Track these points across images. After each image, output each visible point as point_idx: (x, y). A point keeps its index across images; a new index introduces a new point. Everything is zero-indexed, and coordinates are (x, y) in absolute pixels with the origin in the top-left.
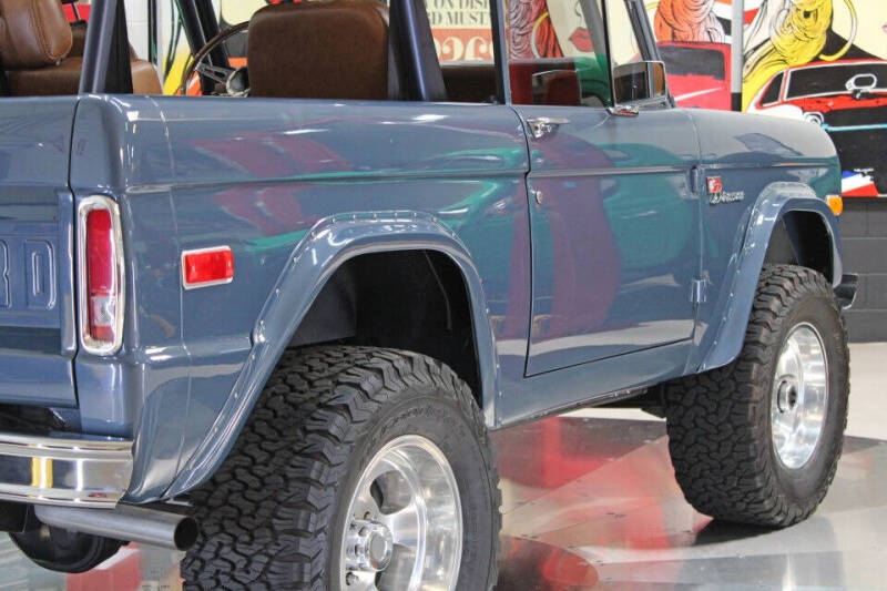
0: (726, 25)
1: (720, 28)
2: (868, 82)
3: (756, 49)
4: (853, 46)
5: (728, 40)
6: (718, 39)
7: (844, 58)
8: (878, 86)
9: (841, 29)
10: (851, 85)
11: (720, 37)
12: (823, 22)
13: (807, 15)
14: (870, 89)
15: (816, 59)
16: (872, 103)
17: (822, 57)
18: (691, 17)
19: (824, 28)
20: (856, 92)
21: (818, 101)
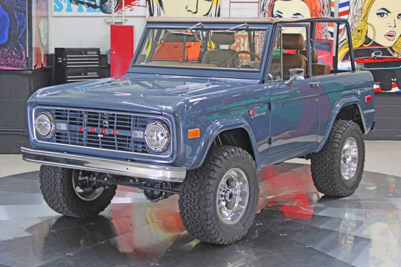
0: (332, 34)
1: (329, 35)
2: (379, 54)
3: (342, 42)
4: (374, 42)
5: (332, 39)
6: (329, 39)
7: (371, 45)
8: (382, 55)
9: (370, 36)
10: (373, 55)
11: (330, 38)
12: (364, 33)
13: (359, 31)
14: (379, 56)
15: (362, 46)
16: (380, 61)
17: (364, 45)
18: (320, 31)
19: (364, 36)
20: (375, 57)
21: (362, 60)
